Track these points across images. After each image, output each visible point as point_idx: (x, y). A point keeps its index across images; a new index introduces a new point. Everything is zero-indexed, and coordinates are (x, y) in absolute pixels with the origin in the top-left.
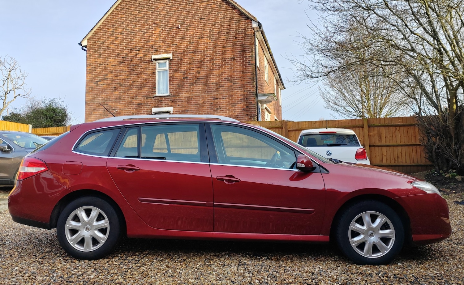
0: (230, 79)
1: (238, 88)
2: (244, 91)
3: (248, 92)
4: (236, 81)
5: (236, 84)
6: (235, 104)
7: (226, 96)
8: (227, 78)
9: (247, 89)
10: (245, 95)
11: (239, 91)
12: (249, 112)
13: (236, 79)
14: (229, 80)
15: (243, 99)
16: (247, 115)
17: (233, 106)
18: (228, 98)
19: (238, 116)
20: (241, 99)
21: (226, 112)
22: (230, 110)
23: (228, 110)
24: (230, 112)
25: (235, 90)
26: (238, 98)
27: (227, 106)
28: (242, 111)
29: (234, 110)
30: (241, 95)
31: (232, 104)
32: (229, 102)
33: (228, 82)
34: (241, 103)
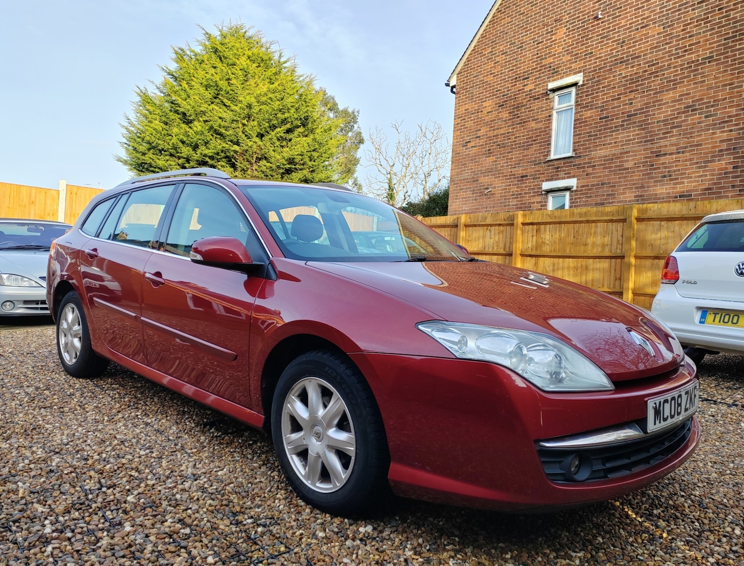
0: (697, 107)
1: (715, 124)
2: (731, 131)
3: (741, 131)
4: (712, 109)
5: (711, 116)
6: (705, 162)
7: (686, 147)
8: (690, 107)
9: (736, 125)
10: (731, 140)
11: (718, 131)
12: (739, 179)
13: (712, 106)
14: (696, 110)
15: (727, 150)
16: (733, 186)
17: (699, 167)
18: (691, 151)
19: (710, 189)
20: (721, 151)
21: (683, 183)
22: (691, 177)
23: (688, 178)
24: (691, 182)
25: (709, 130)
26: (713, 147)
27: (686, 169)
28: (720, 178)
29: (701, 176)
30: (721, 141)
31: (697, 163)
32: (691, 160)
33: (692, 115)
34: (719, 160)
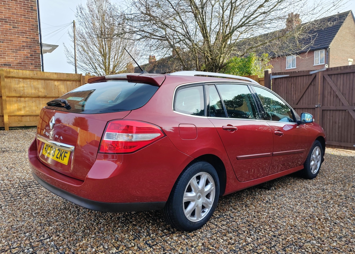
0: (7, 21)
1: (19, 33)
2: (27, 38)
3: (32, 39)
4: (16, 24)
5: (16, 28)
6: (16, 50)
7: (4, 40)
8: (4, 19)
9: (30, 36)
10: (28, 42)
11: (21, 36)
12: (34, 61)
13: (16, 23)
14: (7, 22)
15: (26, 46)
16: (32, 64)
17: (13, 52)
18: (7, 42)
19: (20, 63)
20: (23, 46)
21: (5, 58)
22: (9, 56)
23: (8, 56)
24: (9, 58)
25: (16, 34)
26: (19, 43)
27: (6, 51)
28: (25, 59)
29: (15, 56)
30: (23, 42)
31: (12, 49)
32: (8, 47)
33: (5, 24)
34: (23, 51)
